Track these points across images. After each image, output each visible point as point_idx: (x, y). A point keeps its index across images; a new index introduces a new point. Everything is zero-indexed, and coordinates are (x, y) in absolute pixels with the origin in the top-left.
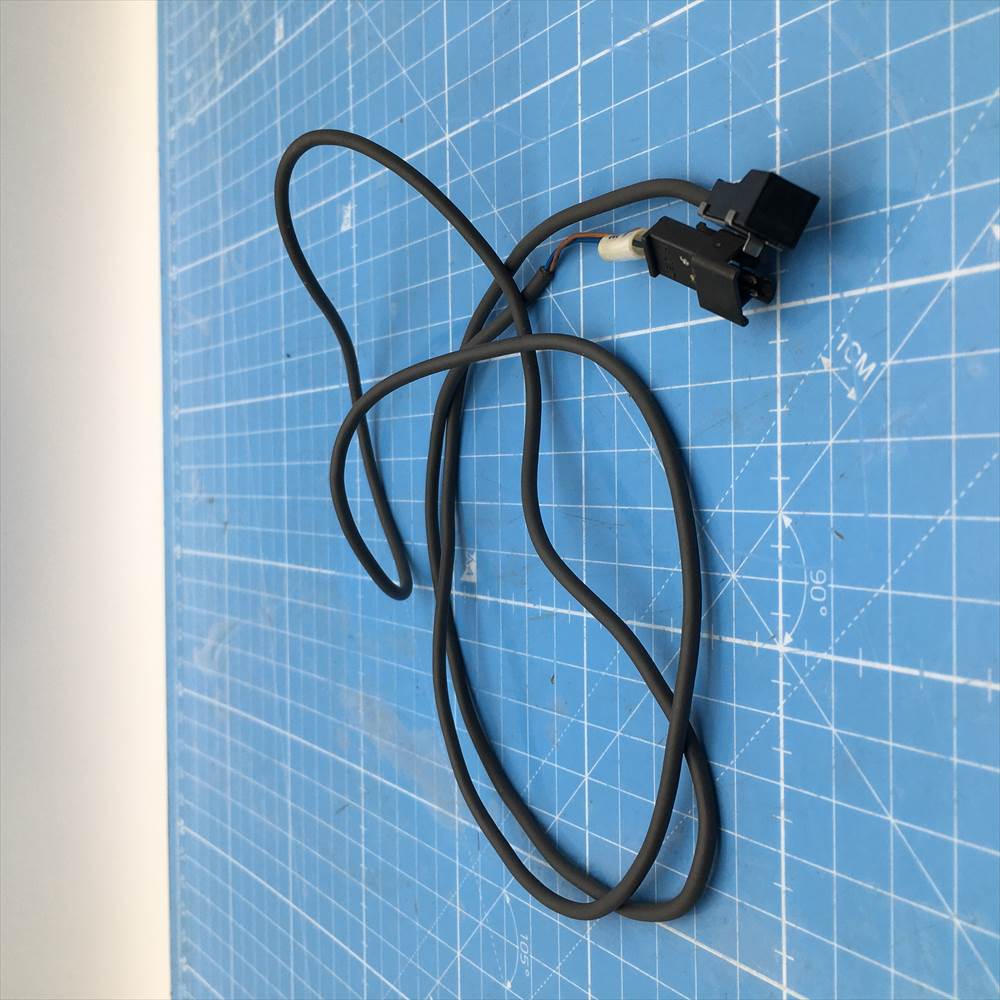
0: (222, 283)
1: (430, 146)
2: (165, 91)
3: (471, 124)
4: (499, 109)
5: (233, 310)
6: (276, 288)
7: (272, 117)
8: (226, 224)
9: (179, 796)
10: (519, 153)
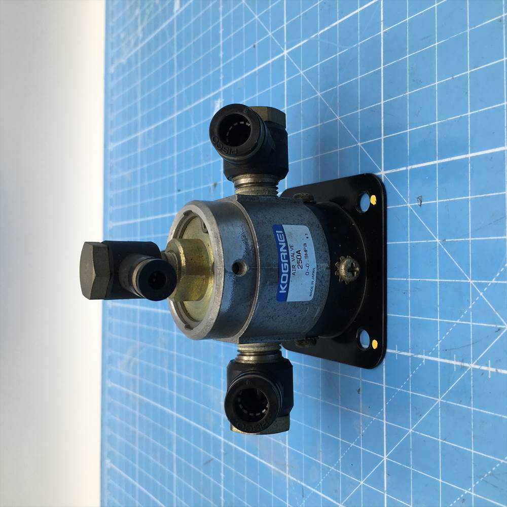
0: (139, 151)
1: (273, 59)
2: (109, 46)
3: (302, 43)
4: (322, 31)
5: (145, 166)
6: (172, 152)
7: (171, 54)
8: (143, 117)
9: (108, 447)
10: (336, 56)
